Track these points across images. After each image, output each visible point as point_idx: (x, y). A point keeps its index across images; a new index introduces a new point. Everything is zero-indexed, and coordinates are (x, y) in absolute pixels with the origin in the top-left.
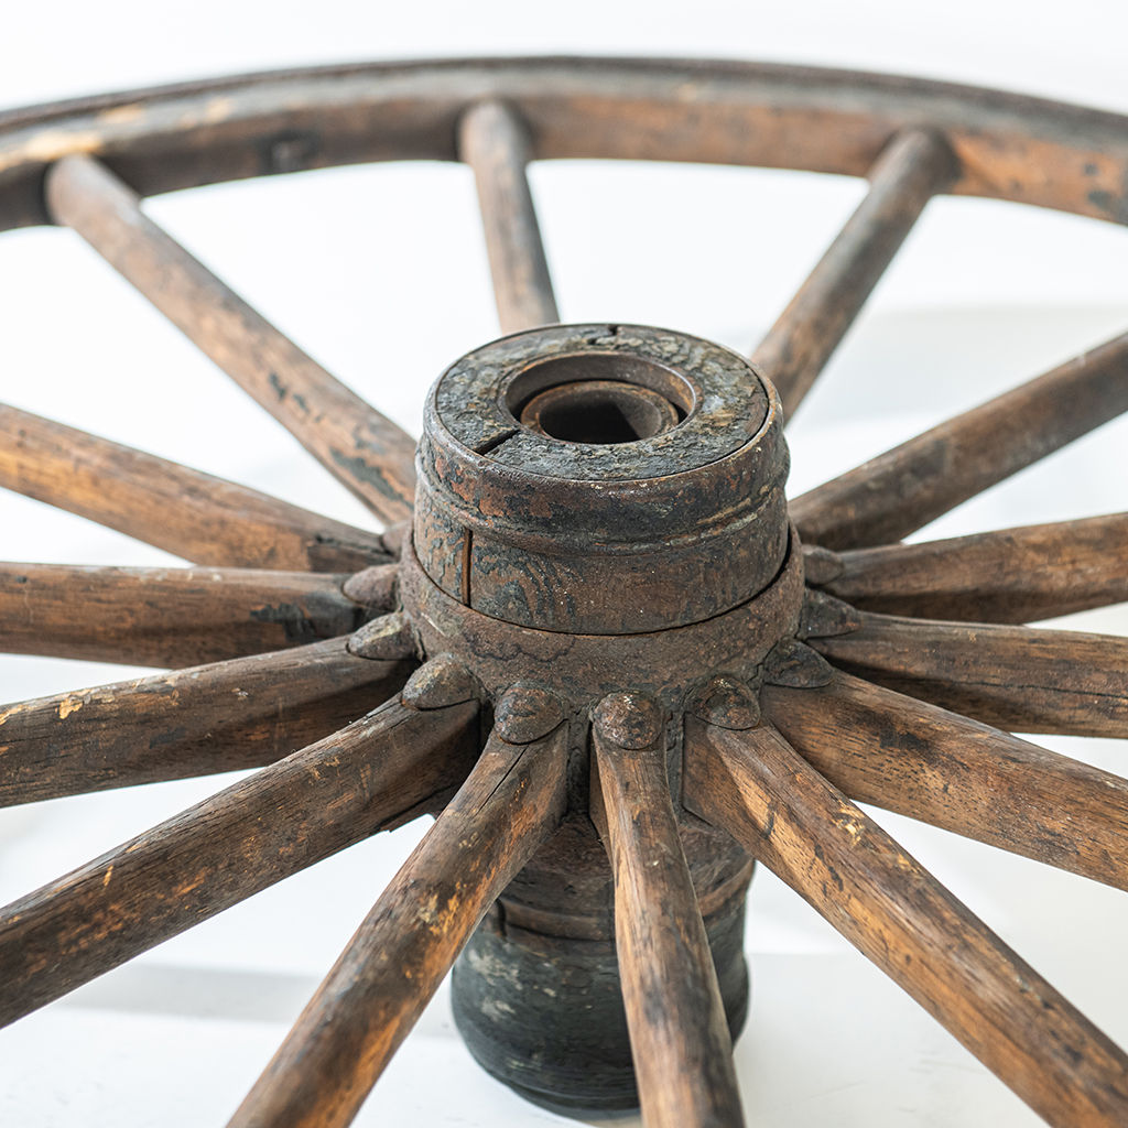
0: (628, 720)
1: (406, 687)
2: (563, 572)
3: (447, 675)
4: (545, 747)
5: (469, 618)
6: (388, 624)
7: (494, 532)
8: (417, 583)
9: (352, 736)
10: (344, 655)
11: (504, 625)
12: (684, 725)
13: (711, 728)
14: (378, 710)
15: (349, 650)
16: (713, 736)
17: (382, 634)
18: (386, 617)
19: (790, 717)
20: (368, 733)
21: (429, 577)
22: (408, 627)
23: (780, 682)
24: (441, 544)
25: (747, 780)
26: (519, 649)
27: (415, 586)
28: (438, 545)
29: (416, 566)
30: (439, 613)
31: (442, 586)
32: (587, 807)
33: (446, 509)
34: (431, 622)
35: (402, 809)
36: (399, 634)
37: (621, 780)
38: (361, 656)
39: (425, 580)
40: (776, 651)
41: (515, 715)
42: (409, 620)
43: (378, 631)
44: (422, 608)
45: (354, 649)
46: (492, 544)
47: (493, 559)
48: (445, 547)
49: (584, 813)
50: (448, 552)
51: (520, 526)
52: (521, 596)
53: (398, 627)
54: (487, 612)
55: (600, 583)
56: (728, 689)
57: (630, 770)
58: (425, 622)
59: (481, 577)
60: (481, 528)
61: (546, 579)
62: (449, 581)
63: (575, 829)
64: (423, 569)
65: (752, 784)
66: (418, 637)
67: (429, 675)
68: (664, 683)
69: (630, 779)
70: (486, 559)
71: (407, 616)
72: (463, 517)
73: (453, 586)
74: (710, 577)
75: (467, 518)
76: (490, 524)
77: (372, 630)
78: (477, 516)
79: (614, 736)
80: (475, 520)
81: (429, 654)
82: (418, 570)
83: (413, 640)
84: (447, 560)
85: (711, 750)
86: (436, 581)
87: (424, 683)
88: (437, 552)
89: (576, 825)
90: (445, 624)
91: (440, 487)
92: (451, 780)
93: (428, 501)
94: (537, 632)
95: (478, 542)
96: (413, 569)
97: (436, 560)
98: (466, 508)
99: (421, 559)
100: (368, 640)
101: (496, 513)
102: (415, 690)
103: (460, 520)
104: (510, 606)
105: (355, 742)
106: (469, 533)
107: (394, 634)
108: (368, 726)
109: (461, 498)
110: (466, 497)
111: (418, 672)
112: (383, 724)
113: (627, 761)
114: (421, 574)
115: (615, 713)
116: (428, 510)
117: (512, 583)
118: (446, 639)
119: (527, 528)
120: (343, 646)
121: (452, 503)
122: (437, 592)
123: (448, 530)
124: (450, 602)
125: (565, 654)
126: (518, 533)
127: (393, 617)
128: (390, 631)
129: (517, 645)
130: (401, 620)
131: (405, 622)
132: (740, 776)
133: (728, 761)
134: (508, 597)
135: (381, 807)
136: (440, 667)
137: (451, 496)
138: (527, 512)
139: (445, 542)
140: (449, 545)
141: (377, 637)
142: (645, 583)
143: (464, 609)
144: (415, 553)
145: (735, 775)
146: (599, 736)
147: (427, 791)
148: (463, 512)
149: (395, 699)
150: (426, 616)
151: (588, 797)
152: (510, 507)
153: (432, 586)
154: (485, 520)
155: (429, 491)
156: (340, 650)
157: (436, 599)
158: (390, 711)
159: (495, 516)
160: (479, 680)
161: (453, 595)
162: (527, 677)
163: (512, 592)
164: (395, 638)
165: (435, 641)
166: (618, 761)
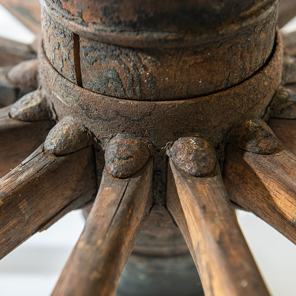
0: (196, 156)
1: (46, 141)
2: (147, 60)
3: (71, 132)
4: (141, 178)
5: (82, 94)
6: (32, 99)
7: (94, 34)
8: (47, 72)
9: (11, 181)
10: (8, 120)
11: (107, 98)
12: (225, 151)
13: (247, 154)
14: (28, 159)
15: (10, 116)
16: (249, 158)
17: (29, 106)
18: (31, 94)
19: (287, 137)
20: (22, 178)
21: (54, 68)
22: (45, 100)
23: (281, 116)
24: (59, 46)
25: (277, 189)
26: (118, 113)
27: (46, 74)
28: (57, 47)
29: (45, 61)
30: (62, 91)
31: (63, 74)
32: (165, 201)
33: (60, 22)
34: (58, 97)
35: (51, 216)
36: (40, 105)
37: (199, 203)
38: (18, 120)
39: (52, 71)
40: (277, 98)
41: (119, 159)
42: (45, 95)
43: (27, 103)
44: (52, 88)
45: (13, 116)
46: (94, 43)
47: (96, 54)
48: (62, 48)
49: (163, 205)
50: (64, 51)
51: (112, 28)
52: (118, 78)
53: (39, 100)
54: (94, 90)
55: (172, 65)
56: (255, 127)
57: (203, 194)
58: (55, 97)
59: (88, 67)
60: (85, 32)
61: (135, 65)
62: (67, 70)
63: (157, 213)
64: (50, 63)
65: (282, 192)
66: (51, 106)
67: (60, 133)
68: (215, 127)
69: (205, 202)
70: (91, 54)
71: (44, 92)
72: (71, 26)
73: (70, 73)
74: (244, 55)
75: (75, 26)
76: (91, 29)
77: (24, 103)
78: (81, 24)
79: (187, 168)
80: (80, 27)
81: (59, 116)
82: (47, 64)
83: (49, 107)
84: (64, 57)
85: (247, 167)
86: (59, 70)
87: (58, 139)
88: (57, 51)
89: (158, 211)
90: (67, 99)
91: (54, 7)
92: (80, 193)
93: (48, 18)
94: (129, 101)
95: (84, 43)
96: (44, 63)
97: (57, 57)
98: (73, 19)
99: (48, 57)
100: (21, 110)
101: (95, 20)
102: (52, 144)
103: (69, 28)
104: (109, 85)
105: (14, 185)
106: (76, 37)
107: (36, 106)
108: (22, 172)
109: (69, 12)
110: (72, 11)
111: (53, 130)
112: (32, 170)
113: (199, 186)
114: (49, 66)
115: (186, 152)
116: (49, 24)
117: (110, 70)
118: (69, 108)
119: (118, 29)
120: (7, 114)
121: (63, 16)
122: (60, 78)
123: (62, 36)
124: (69, 84)
125: (150, 115)
126: (112, 34)
127: (36, 93)
128: (34, 103)
129: (116, 111)
130: (40, 95)
131: (43, 97)
132: (272, 186)
133: (261, 176)
134: (108, 79)
135: (37, 219)
136: (67, 127)
137: (61, 11)
138: (118, 17)
139: (61, 44)
140: (65, 46)
141: (26, 107)
142: (203, 62)
143: (77, 88)
144: (44, 53)
145: (267, 184)
146: (176, 167)
147: (66, 202)
148: (72, 23)
149: (39, 150)
150: (55, 93)
151: (166, 195)
152: (105, 14)
153: (56, 74)
154: (87, 26)
155: (47, 11)
156: (5, 117)
157: (60, 83)
158: (36, 159)
159: (94, 23)
160: (92, 133)
161: (70, 79)
162: (124, 131)
163: (110, 76)
164: (37, 107)
165: (62, 109)
166: (193, 187)
